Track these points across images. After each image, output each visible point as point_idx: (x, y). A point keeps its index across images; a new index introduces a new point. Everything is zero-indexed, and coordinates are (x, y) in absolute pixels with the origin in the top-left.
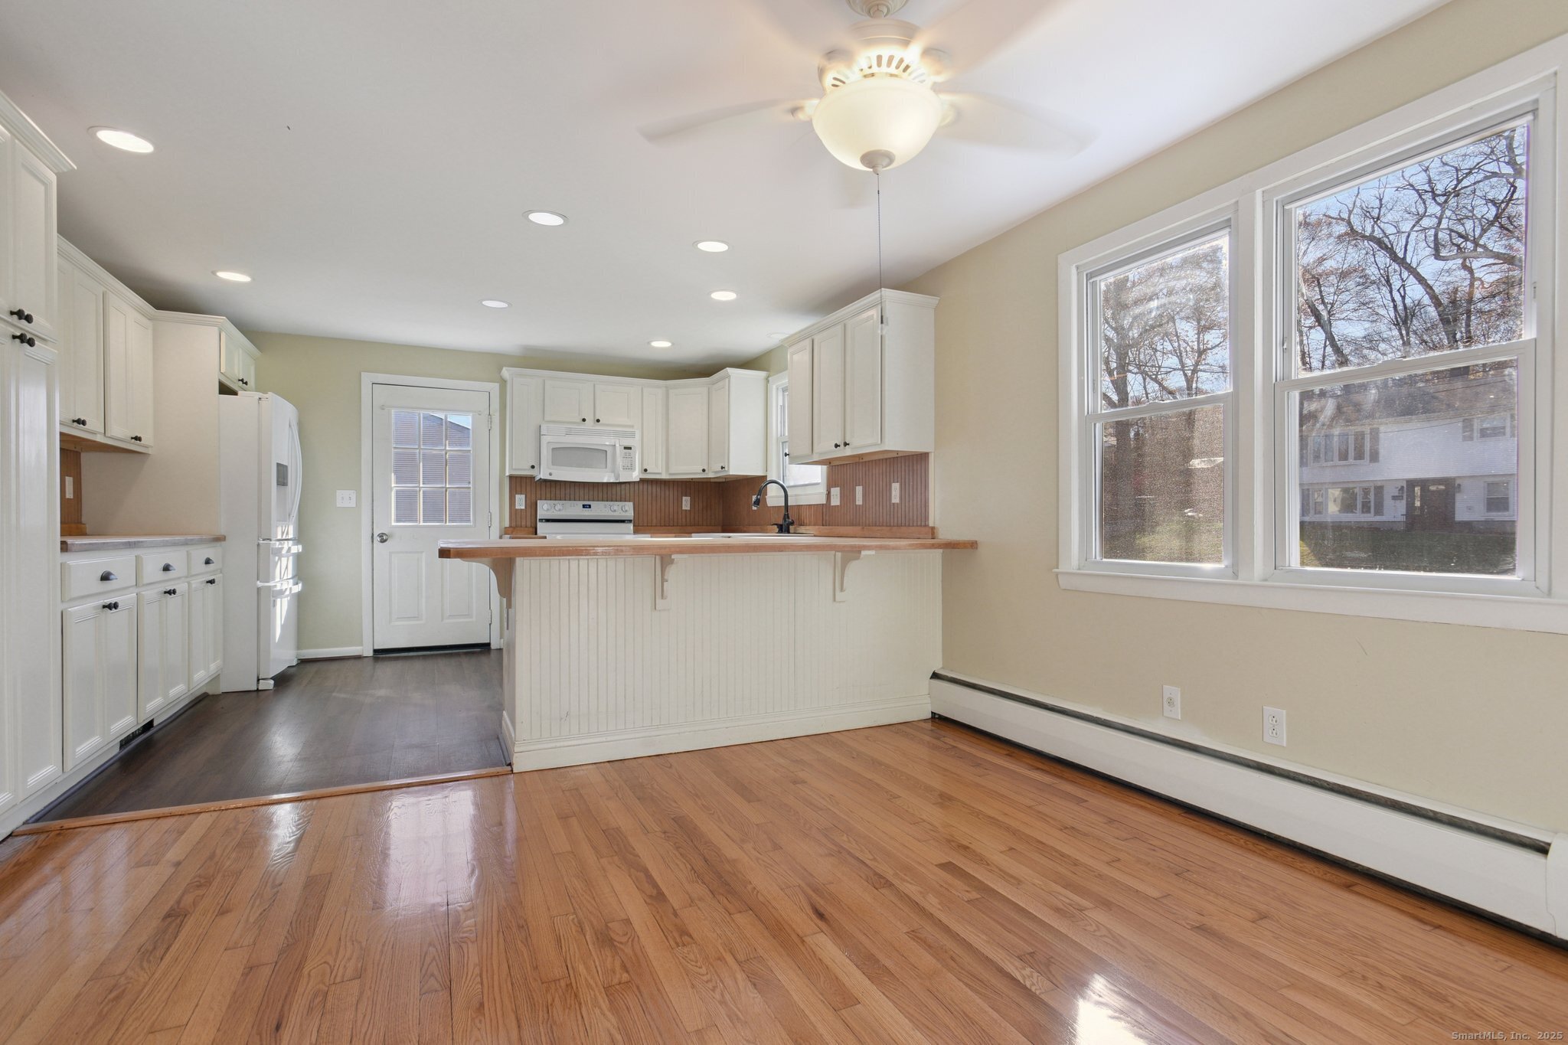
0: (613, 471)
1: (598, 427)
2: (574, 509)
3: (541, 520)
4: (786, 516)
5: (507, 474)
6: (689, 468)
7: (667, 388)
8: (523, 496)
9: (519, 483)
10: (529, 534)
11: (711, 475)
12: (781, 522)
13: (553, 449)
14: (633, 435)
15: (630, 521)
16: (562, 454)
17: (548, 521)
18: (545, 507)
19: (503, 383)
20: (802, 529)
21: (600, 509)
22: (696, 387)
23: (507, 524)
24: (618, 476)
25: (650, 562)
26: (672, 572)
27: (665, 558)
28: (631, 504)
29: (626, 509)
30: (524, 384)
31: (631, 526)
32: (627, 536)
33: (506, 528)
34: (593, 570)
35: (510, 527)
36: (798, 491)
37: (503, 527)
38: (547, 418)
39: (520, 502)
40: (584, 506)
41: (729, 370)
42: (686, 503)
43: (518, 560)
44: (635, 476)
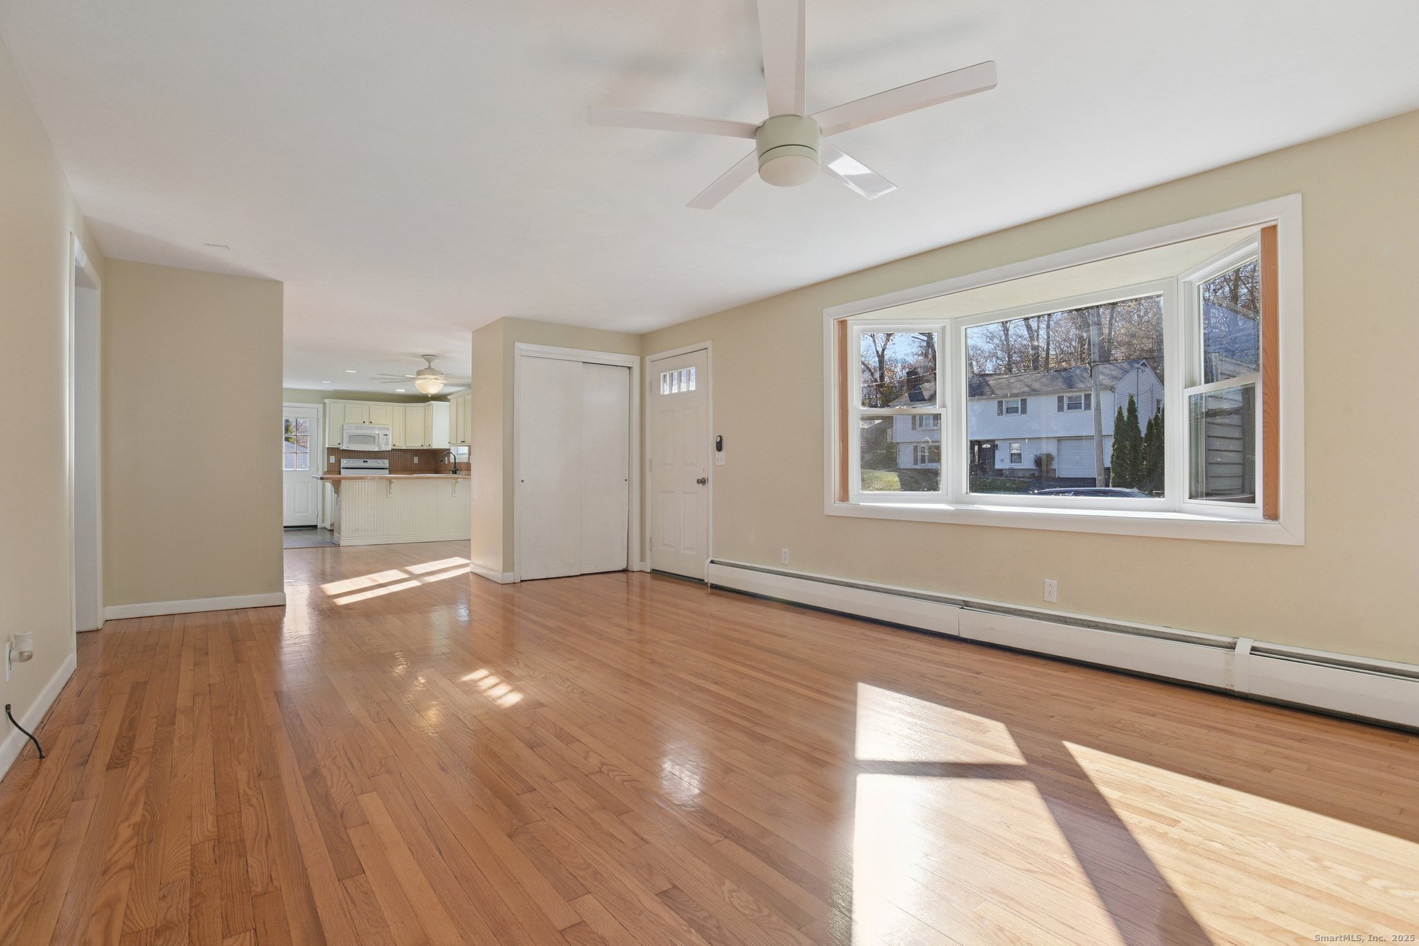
0: (378, 446)
1: (371, 425)
2: (360, 463)
3: (343, 468)
4: (455, 467)
5: (327, 446)
6: (416, 444)
7: (405, 406)
8: (334, 457)
9: (332, 451)
10: (341, 472)
11: (425, 448)
12: (453, 469)
13: (350, 436)
14: (388, 429)
15: (387, 468)
16: (353, 438)
17: (346, 468)
18: (345, 462)
19: (325, 404)
20: (461, 472)
21: (371, 463)
22: (420, 406)
23: (326, 470)
24: (380, 448)
25: (386, 483)
26: (392, 486)
27: (390, 481)
28: (388, 461)
29: (386, 463)
30: (335, 406)
31: (388, 471)
32: (386, 474)
34: (366, 484)
35: (328, 471)
36: (461, 456)
37: (324, 468)
38: (346, 421)
39: (333, 459)
40: (364, 462)
41: (432, 402)
42: (416, 460)
43: (342, 481)
44: (389, 448)
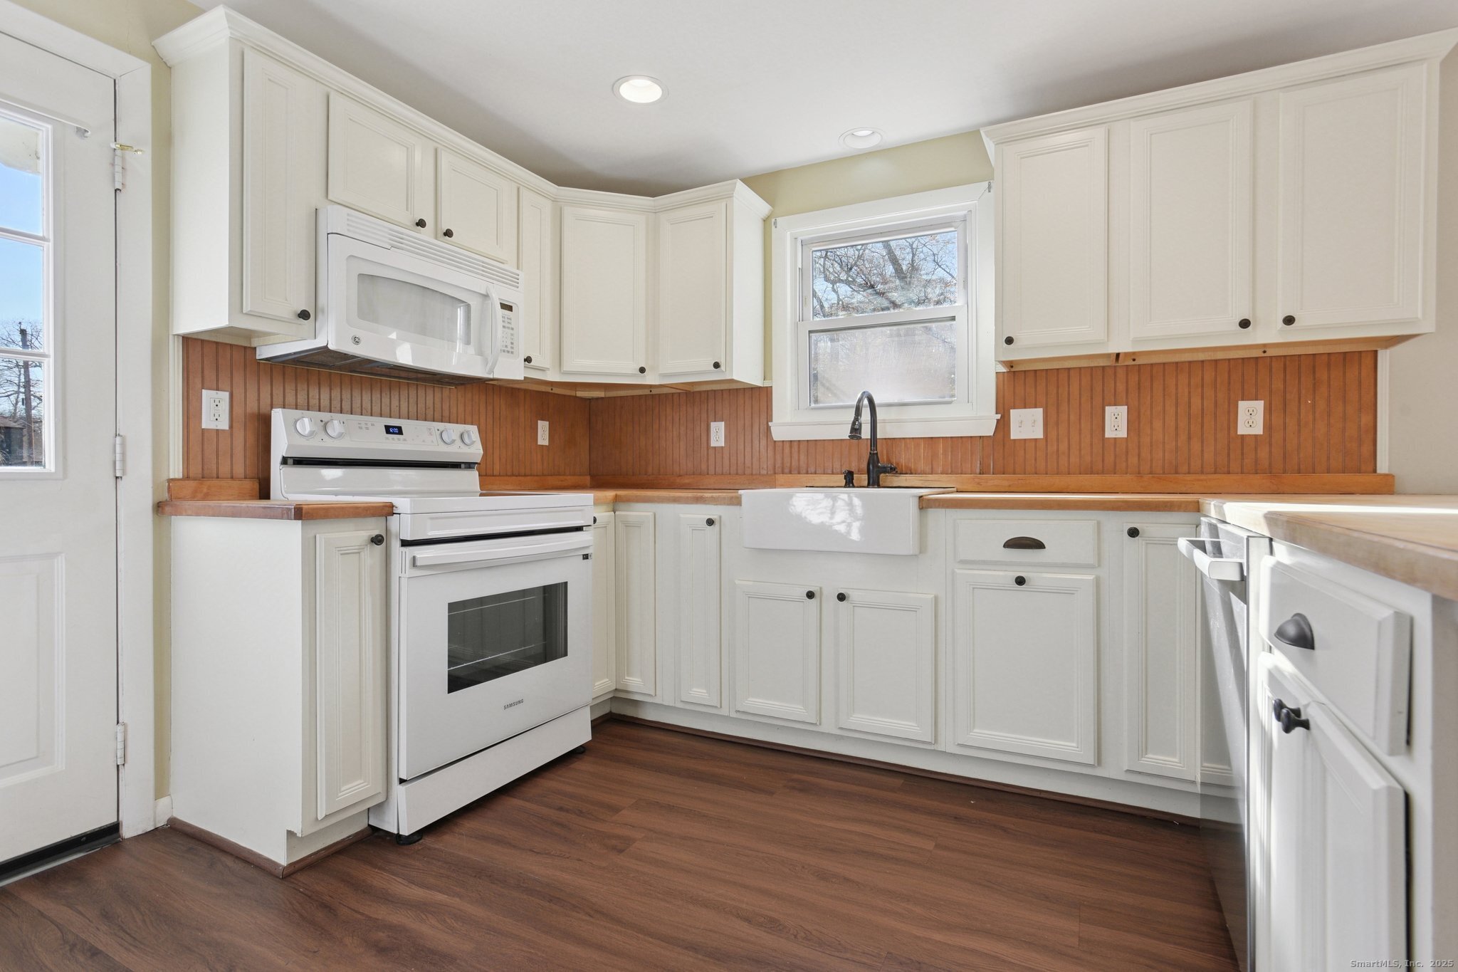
3: (282, 461)
5: (177, 330)
7: (560, 201)
8: (226, 398)
9: (217, 358)
10: (242, 497)
14: (515, 281)
15: (469, 466)
23: (176, 475)
29: (468, 440)
33: (170, 481)
35: (187, 477)
36: (909, 413)
37: (165, 477)
38: (335, 195)
39: (217, 410)
40: (388, 429)
